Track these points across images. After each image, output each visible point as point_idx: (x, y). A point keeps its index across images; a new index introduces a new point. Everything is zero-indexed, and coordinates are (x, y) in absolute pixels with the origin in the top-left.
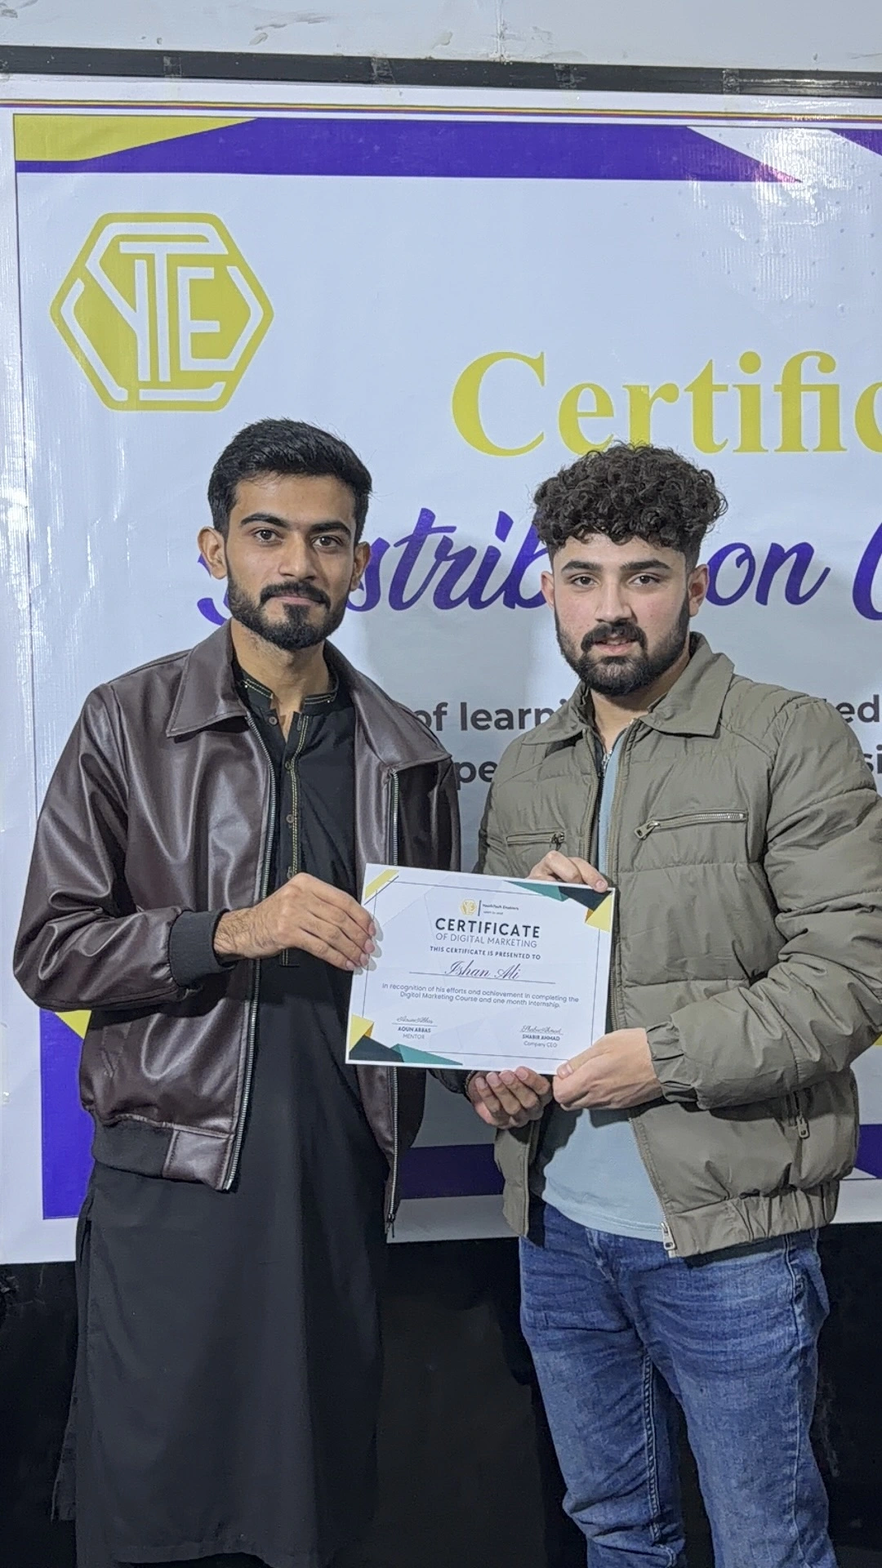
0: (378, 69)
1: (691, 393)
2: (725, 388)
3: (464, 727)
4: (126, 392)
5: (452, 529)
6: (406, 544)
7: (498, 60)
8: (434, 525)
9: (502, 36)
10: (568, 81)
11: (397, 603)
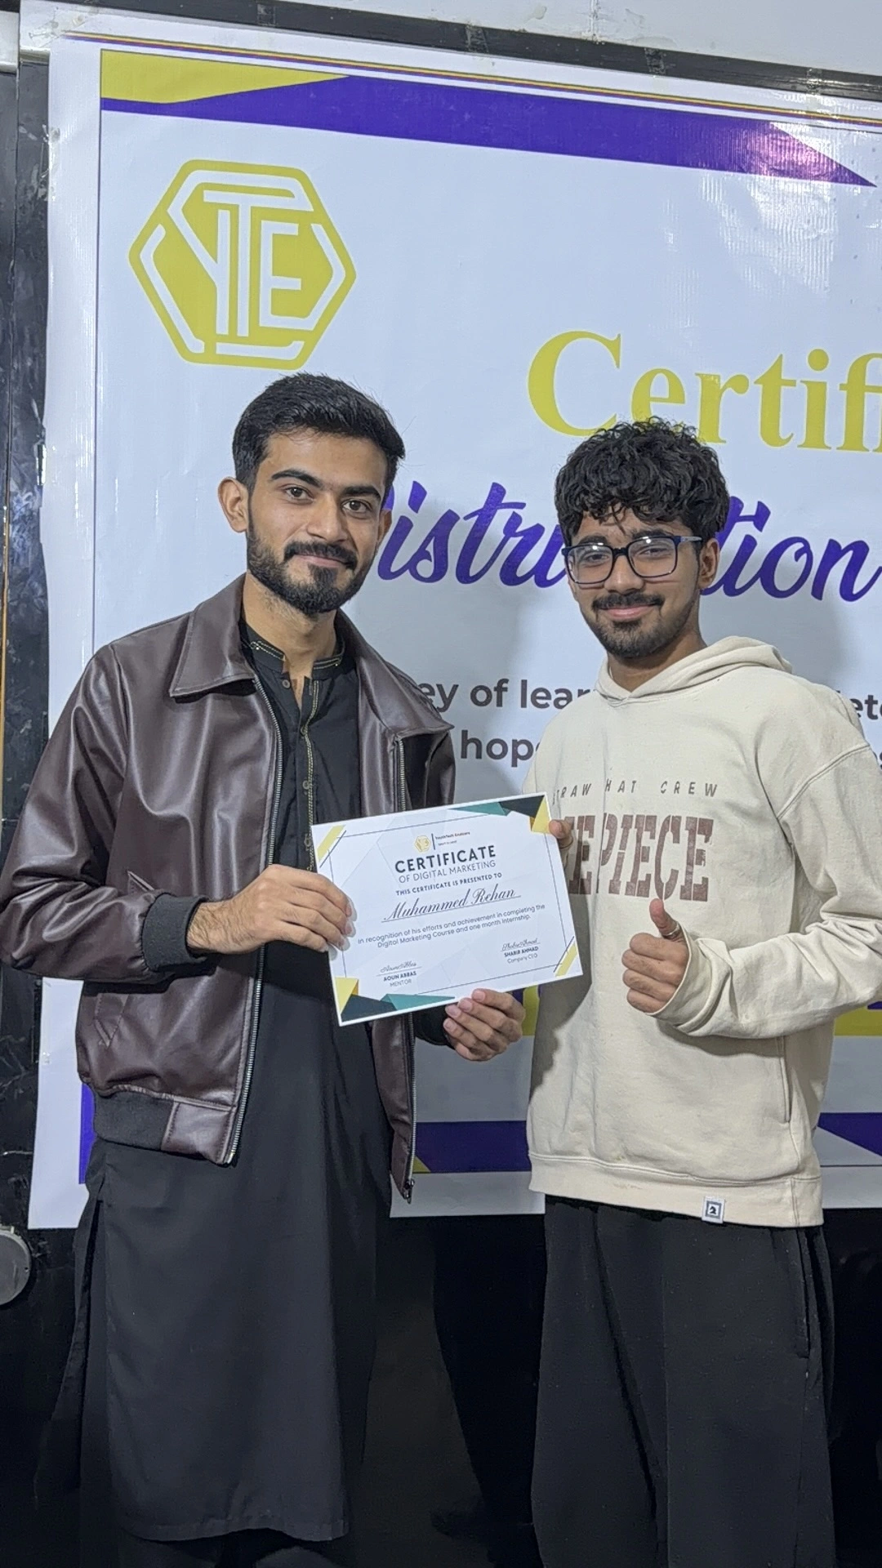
0: (472, 37)
1: (761, 386)
2: (793, 383)
3: (524, 705)
4: (203, 343)
5: (521, 506)
6: (476, 518)
7: (590, 39)
8: (504, 501)
9: (595, 15)
10: (658, 66)
11: (464, 576)
